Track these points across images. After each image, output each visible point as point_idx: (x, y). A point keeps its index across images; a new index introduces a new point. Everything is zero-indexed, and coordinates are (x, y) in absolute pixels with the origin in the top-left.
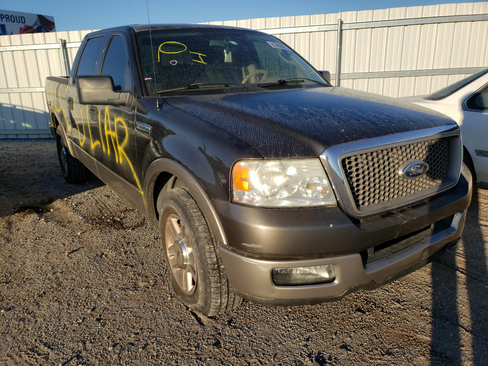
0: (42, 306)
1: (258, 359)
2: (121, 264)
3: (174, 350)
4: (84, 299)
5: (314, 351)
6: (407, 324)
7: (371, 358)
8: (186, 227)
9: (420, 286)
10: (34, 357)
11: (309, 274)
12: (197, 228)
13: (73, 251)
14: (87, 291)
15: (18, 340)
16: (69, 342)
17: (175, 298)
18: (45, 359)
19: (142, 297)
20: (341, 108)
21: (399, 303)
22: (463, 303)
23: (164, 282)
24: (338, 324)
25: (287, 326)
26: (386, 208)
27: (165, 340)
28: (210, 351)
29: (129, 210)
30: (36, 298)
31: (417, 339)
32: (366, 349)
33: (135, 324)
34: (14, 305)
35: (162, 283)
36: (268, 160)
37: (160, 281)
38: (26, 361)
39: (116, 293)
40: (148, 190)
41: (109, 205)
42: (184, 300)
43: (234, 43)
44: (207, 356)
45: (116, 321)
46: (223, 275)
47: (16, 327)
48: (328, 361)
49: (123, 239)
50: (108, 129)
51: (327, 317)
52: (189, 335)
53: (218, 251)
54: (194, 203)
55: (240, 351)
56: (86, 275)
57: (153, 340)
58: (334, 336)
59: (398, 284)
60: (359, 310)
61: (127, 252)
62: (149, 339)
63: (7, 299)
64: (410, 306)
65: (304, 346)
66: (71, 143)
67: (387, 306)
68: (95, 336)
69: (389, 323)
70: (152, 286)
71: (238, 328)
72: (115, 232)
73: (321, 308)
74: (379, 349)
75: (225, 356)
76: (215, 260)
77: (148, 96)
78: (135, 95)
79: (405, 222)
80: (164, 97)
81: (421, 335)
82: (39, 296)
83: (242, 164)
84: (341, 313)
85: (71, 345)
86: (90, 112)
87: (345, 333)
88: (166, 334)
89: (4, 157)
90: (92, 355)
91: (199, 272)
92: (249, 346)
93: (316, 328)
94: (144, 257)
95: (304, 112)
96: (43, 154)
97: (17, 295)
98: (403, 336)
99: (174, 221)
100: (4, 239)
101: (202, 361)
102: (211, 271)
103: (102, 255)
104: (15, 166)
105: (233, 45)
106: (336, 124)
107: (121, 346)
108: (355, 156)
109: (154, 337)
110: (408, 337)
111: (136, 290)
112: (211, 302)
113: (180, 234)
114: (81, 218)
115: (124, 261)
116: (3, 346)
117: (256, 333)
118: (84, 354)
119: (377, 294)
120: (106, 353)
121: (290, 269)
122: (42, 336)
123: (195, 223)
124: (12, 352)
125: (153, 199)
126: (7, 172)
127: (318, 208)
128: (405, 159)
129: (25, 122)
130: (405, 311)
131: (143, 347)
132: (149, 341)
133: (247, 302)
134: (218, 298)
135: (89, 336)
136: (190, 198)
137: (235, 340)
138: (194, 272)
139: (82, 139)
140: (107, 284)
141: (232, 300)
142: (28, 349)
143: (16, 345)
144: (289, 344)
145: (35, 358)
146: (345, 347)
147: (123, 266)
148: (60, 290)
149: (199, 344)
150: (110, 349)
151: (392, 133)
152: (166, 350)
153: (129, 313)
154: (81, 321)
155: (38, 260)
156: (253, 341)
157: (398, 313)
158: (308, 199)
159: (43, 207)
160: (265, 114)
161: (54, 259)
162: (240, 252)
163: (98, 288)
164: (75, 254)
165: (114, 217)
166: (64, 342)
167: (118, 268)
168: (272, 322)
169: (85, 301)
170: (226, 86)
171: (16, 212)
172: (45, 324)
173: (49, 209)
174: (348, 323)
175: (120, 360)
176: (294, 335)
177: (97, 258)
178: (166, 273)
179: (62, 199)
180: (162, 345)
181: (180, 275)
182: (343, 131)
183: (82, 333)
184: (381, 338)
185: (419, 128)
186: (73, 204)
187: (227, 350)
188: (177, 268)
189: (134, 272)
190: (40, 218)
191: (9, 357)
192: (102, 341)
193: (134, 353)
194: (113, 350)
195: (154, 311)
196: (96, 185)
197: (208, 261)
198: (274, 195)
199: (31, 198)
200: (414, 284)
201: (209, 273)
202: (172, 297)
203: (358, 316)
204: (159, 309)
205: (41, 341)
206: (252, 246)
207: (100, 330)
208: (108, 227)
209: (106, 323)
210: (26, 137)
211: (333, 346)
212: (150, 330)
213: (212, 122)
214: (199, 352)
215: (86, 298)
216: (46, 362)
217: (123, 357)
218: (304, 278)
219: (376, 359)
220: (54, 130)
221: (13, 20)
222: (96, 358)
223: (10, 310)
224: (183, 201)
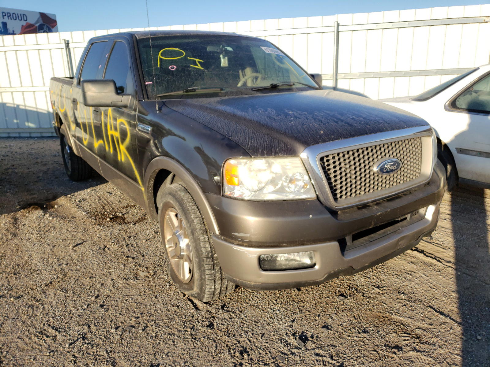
0: (49, 294)
1: (247, 338)
2: (123, 256)
3: (171, 332)
4: (88, 288)
5: (299, 330)
6: (384, 306)
7: (349, 336)
8: (183, 220)
9: (400, 274)
10: (43, 338)
11: (292, 260)
12: (193, 220)
13: (77, 245)
14: (91, 281)
15: (27, 324)
16: (75, 325)
17: (173, 286)
18: (53, 340)
19: (142, 285)
20: (323, 112)
21: (379, 289)
22: (436, 288)
23: (163, 272)
24: (322, 307)
25: (275, 310)
26: (362, 200)
27: (163, 323)
28: (204, 332)
29: (131, 206)
30: (43, 288)
31: (391, 319)
32: (345, 328)
33: (136, 309)
34: (23, 294)
35: (162, 273)
36: (255, 158)
37: (160, 271)
38: (35, 342)
39: (118, 283)
40: (148, 187)
41: (111, 202)
42: (181, 288)
43: (229, 49)
44: (201, 336)
45: (118, 307)
46: (216, 263)
47: (26, 313)
48: (310, 339)
49: (124, 233)
50: (111, 129)
51: (312, 302)
52: (185, 318)
53: (211, 241)
54: (190, 197)
55: (231, 331)
56: (90, 266)
57: (152, 323)
58: (317, 318)
59: (380, 272)
60: (342, 295)
61: (129, 245)
62: (149, 322)
63: (15, 288)
64: (389, 291)
65: (290, 326)
66: (75, 142)
67: (367, 291)
68: (99, 320)
69: (368, 306)
70: (152, 276)
71: (230, 312)
72: (117, 227)
73: (307, 294)
74: (357, 328)
75: (218, 336)
76: (209, 249)
77: (148, 99)
78: (136, 99)
79: (379, 213)
80: (163, 100)
81: (395, 316)
82: (46, 286)
83: (232, 162)
84: (325, 298)
85: (77, 328)
86: (93, 113)
87: (327, 315)
88: (164, 318)
89: (7, 156)
90: (96, 336)
91: (195, 260)
92: (240, 327)
93: (301, 311)
94: (144, 249)
95: (289, 115)
96: (46, 152)
97: (25, 285)
98: (379, 317)
99: (172, 214)
100: (11, 234)
101: (196, 340)
102: (205, 259)
103: (104, 248)
104: (18, 164)
105: (228, 50)
106: (317, 126)
107: (123, 328)
108: (332, 154)
109: (153, 320)
110: (384, 317)
111: (137, 279)
112: (205, 288)
113: (178, 227)
114: (84, 213)
115: (126, 253)
116: (13, 330)
117: (246, 316)
118: (89, 335)
119: (360, 281)
120: (109, 335)
121: (275, 255)
122: (49, 320)
123: (191, 216)
124: (22, 335)
125: (153, 194)
126: (11, 170)
127: (299, 201)
128: (380, 157)
129: (28, 122)
130: (383, 295)
131: (143, 329)
132: (149, 324)
133: (239, 289)
134: (211, 284)
135: (94, 320)
136: (186, 193)
137: (227, 322)
138: (190, 261)
139: (85, 137)
140: (110, 274)
141: (225, 286)
142: (37, 332)
143: (26, 328)
144: (277, 325)
145: (44, 340)
146: (326, 327)
147: (124, 258)
148: (65, 280)
149: (194, 326)
150: (113, 331)
151: (367, 134)
152: (164, 332)
153: (130, 300)
154: (85, 307)
155: (44, 253)
156: (243, 323)
157: (377, 298)
158: (291, 193)
159: (48, 203)
160: (254, 117)
161: (59, 252)
162: (231, 241)
163: (102, 278)
164: (79, 247)
165: (116, 212)
166: (70, 326)
167: (120, 260)
168: (262, 306)
169: (89, 289)
170: (222, 89)
171: (21, 208)
172: (53, 310)
173: (53, 206)
174: (330, 306)
175: (122, 340)
176: (281, 317)
177: (100, 251)
178: (165, 264)
179: (66, 196)
180: (160, 327)
181: (178, 265)
182: (322, 132)
183: (87, 318)
184: (360, 319)
185: (393, 129)
186: (77, 201)
187: (219, 330)
188: (175, 259)
189: (135, 263)
190: (45, 214)
191: (20, 339)
192: (105, 324)
193: (135, 334)
194: (116, 331)
195: (153, 298)
196: (99, 183)
197: (203, 250)
198: (261, 189)
199: (35, 195)
200: (395, 272)
201: (203, 261)
202: (170, 285)
203: (341, 300)
204: (158, 296)
205: (49, 325)
206: (241, 235)
207: (103, 315)
208: (111, 222)
209: (109, 309)
210: (28, 135)
211: (316, 326)
212: (149, 315)
213: (206, 124)
214: (194, 333)
215: (91, 287)
216: (54, 343)
217: (125, 338)
218: (288, 264)
219: (353, 337)
220: (58, 129)
221: (15, 18)
222: (100, 338)
223: (19, 299)
224: (180, 196)
